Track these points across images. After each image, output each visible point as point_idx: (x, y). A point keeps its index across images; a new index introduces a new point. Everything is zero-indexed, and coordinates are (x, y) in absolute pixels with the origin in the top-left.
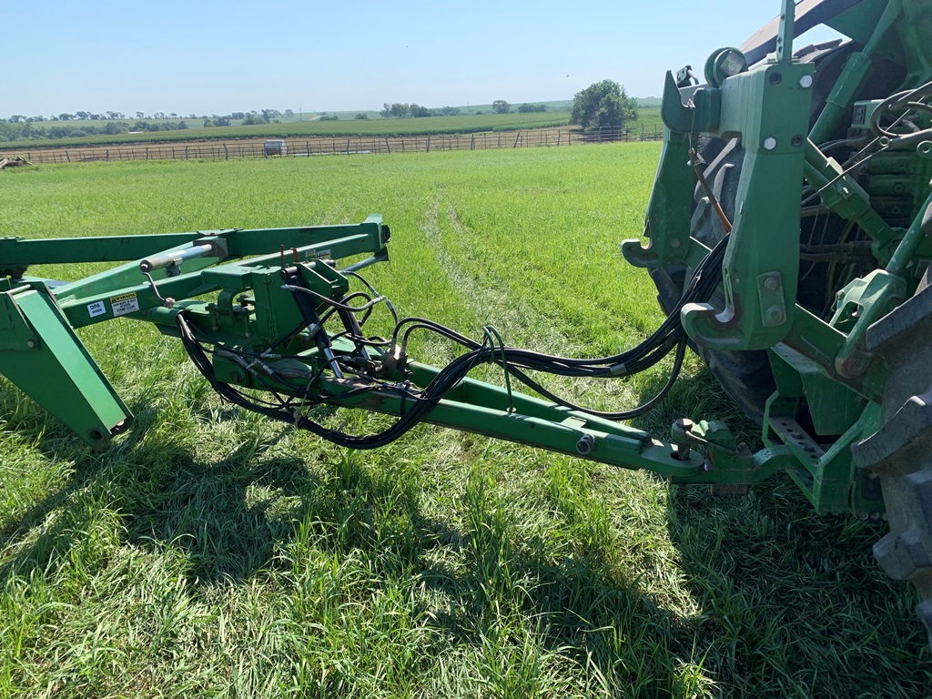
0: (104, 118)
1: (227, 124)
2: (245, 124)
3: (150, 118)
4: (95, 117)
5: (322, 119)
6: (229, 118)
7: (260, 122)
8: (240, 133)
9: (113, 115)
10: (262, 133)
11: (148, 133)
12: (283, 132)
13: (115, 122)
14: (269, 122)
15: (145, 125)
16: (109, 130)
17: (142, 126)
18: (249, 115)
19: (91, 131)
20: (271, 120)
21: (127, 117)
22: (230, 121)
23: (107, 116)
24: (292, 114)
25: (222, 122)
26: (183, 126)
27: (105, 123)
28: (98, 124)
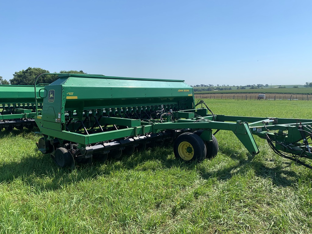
0: (208, 86)
1: (245, 89)
2: (251, 89)
3: (221, 86)
4: (205, 86)
5: (279, 88)
6: (245, 86)
7: (256, 88)
8: (249, 91)
9: (211, 85)
10: (257, 92)
11: (220, 91)
12: (264, 92)
13: (211, 87)
14: (259, 88)
15: (219, 88)
16: (209, 90)
17: (218, 88)
18: (252, 86)
19: (203, 90)
20: (260, 87)
21: (214, 86)
22: (246, 88)
23: (209, 86)
24: (268, 86)
25: (243, 88)
26: (230, 89)
27: (208, 88)
28: (206, 88)
